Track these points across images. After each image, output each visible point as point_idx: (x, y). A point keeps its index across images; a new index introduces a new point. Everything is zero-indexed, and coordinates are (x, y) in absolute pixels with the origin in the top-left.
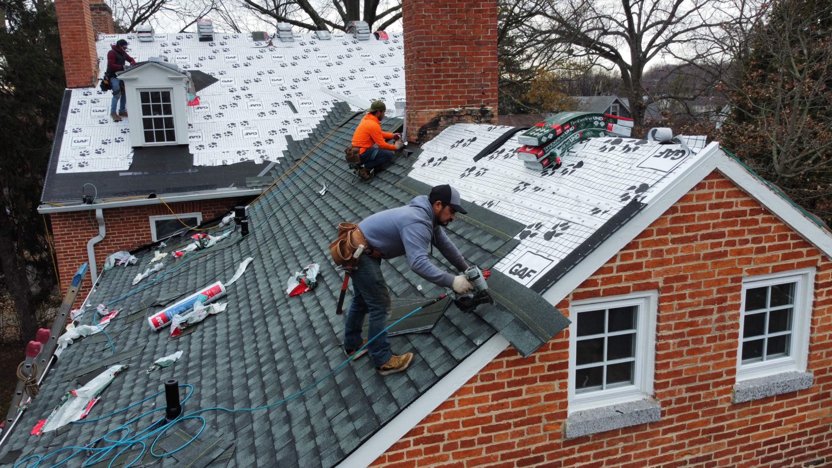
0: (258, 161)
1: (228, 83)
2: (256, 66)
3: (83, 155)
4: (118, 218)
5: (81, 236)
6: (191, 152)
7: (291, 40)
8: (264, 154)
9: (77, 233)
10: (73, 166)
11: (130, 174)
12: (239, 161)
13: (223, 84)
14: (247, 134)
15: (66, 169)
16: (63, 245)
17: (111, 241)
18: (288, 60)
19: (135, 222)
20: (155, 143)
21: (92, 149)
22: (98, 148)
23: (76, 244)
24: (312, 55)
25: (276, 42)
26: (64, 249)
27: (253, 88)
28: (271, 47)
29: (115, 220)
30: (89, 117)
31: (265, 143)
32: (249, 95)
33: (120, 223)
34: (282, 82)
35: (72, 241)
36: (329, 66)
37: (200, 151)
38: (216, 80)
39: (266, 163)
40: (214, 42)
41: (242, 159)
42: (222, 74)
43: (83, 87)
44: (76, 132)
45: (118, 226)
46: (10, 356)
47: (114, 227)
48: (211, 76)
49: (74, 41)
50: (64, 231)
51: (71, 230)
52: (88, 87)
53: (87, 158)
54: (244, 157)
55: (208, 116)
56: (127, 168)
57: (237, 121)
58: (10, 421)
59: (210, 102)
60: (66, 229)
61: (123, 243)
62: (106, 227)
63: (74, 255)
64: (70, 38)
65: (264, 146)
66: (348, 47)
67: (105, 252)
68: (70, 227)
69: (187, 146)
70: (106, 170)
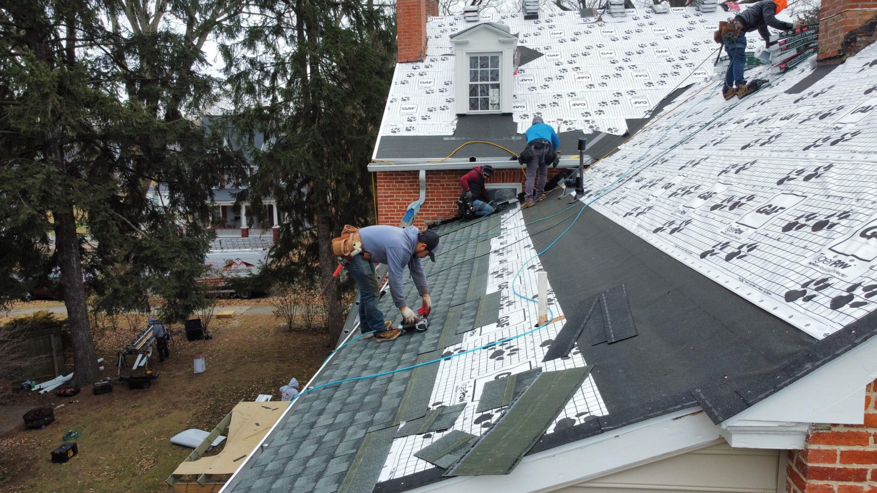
0: (587, 131)
1: (554, 57)
2: (584, 41)
3: (411, 121)
4: (438, 184)
5: (403, 200)
6: (514, 121)
7: (623, 15)
8: (594, 125)
9: (399, 196)
10: (401, 130)
11: (453, 139)
12: (566, 131)
13: (548, 58)
14: (574, 105)
15: (394, 132)
16: (385, 208)
17: (430, 207)
18: (620, 34)
19: (455, 188)
20: (479, 112)
21: (418, 116)
22: (424, 115)
23: (396, 207)
24: (647, 29)
25: (605, 18)
26: (386, 211)
27: (580, 61)
28: (600, 23)
29: (435, 185)
30: (416, 88)
31: (595, 114)
32: (577, 68)
33: (439, 189)
34: (613, 55)
35: (393, 204)
36: (667, 39)
37: (525, 120)
38: (541, 55)
39: (597, 133)
40: (539, 19)
41: (569, 129)
42: (547, 49)
43: (412, 62)
44: (405, 100)
45: (437, 192)
46: (316, 340)
47: (434, 192)
48: (536, 51)
49: (409, 16)
50: (387, 193)
51: (394, 193)
52: (417, 61)
53: (413, 124)
54: (571, 127)
55: (533, 88)
56: (452, 133)
57: (564, 92)
58: (346, 332)
59: (535, 75)
60: (389, 191)
61: (440, 210)
62: (426, 192)
63: (394, 218)
64: (406, 13)
65: (594, 117)
66: (689, 19)
67: (422, 218)
68: (393, 189)
69: (510, 115)
70: (431, 135)
